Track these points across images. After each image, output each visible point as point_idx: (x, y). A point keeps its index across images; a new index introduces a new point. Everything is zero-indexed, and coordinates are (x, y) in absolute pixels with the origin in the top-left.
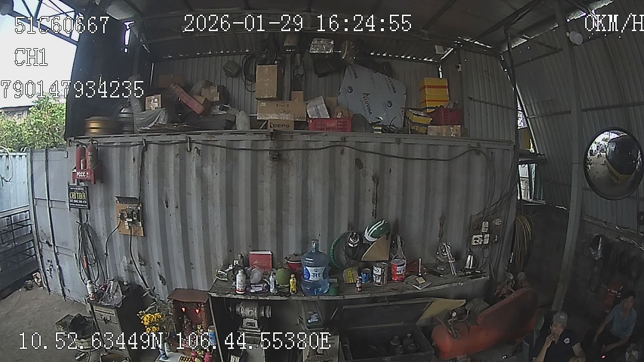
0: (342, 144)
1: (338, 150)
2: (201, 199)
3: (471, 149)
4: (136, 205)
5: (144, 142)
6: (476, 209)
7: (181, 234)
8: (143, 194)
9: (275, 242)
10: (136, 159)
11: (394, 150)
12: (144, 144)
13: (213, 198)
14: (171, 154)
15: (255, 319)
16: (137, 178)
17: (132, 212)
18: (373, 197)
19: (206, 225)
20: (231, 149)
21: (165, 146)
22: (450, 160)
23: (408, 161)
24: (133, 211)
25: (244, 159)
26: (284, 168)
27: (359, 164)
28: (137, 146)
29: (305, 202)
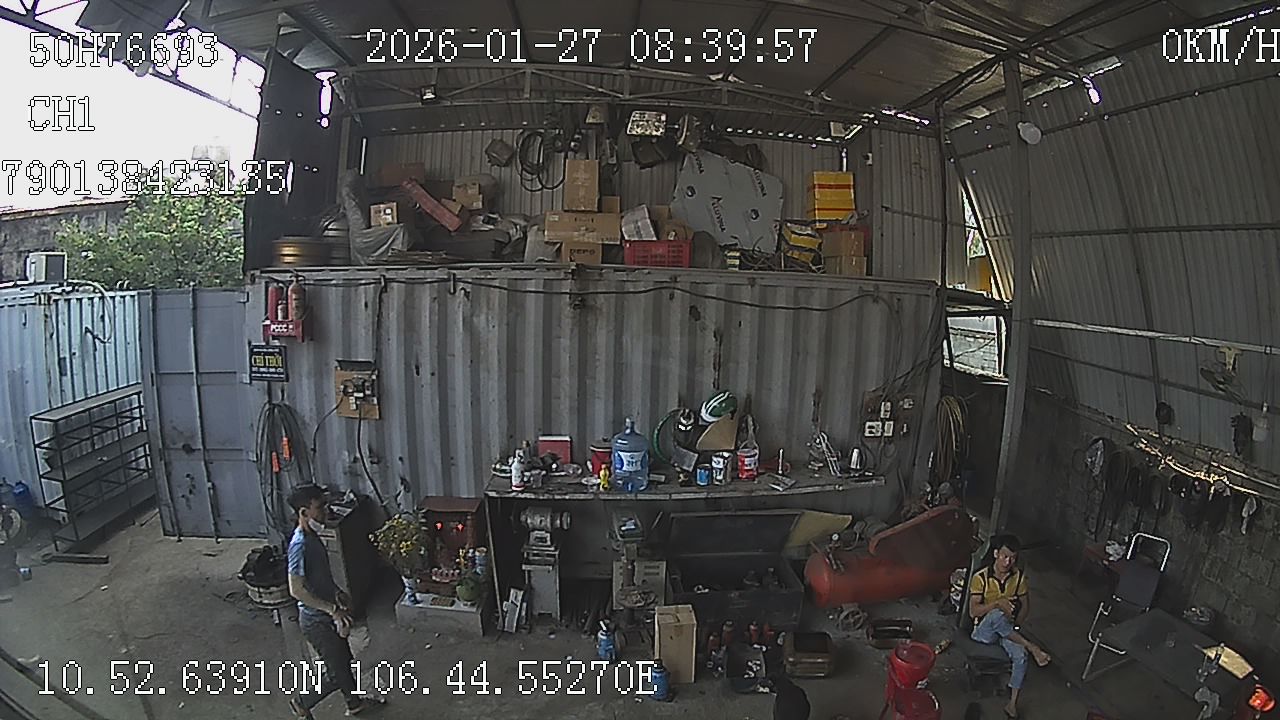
0: (672, 285)
1: (666, 293)
2: (469, 361)
3: (863, 295)
4: (369, 372)
5: (382, 280)
6: (871, 385)
7: (437, 413)
8: (381, 356)
9: (576, 422)
10: (370, 305)
11: (746, 294)
12: (383, 284)
13: (487, 361)
14: (426, 298)
15: (547, 532)
16: (371, 332)
17: (363, 383)
18: (715, 360)
19: (476, 401)
20: (514, 291)
21: (416, 286)
22: (829, 311)
23: (767, 310)
24: (365, 381)
25: (533, 305)
26: (589, 319)
27: (694, 313)
28: (372, 286)
29: (619, 368)
